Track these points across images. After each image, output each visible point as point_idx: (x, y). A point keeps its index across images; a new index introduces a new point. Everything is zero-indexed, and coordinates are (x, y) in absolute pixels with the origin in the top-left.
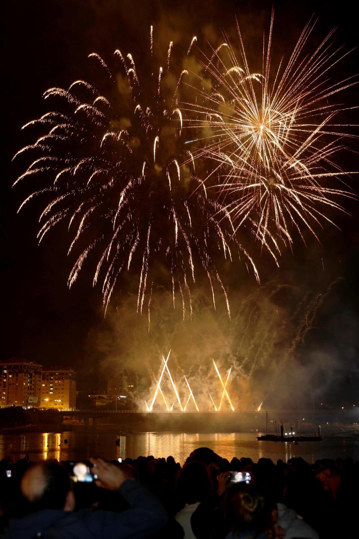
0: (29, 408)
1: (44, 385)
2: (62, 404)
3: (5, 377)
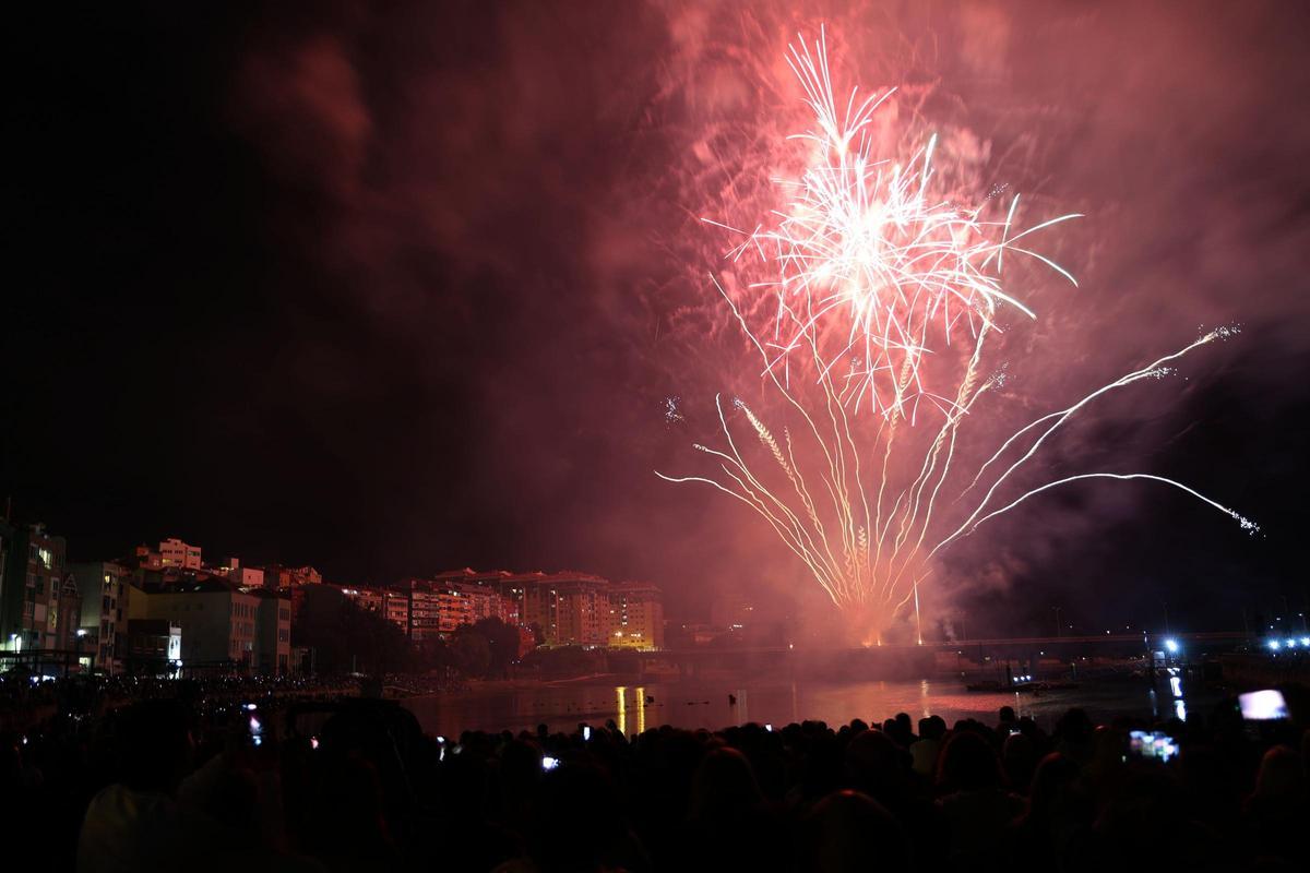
0: (592, 648)
1: (612, 612)
2: (643, 641)
3: (554, 601)
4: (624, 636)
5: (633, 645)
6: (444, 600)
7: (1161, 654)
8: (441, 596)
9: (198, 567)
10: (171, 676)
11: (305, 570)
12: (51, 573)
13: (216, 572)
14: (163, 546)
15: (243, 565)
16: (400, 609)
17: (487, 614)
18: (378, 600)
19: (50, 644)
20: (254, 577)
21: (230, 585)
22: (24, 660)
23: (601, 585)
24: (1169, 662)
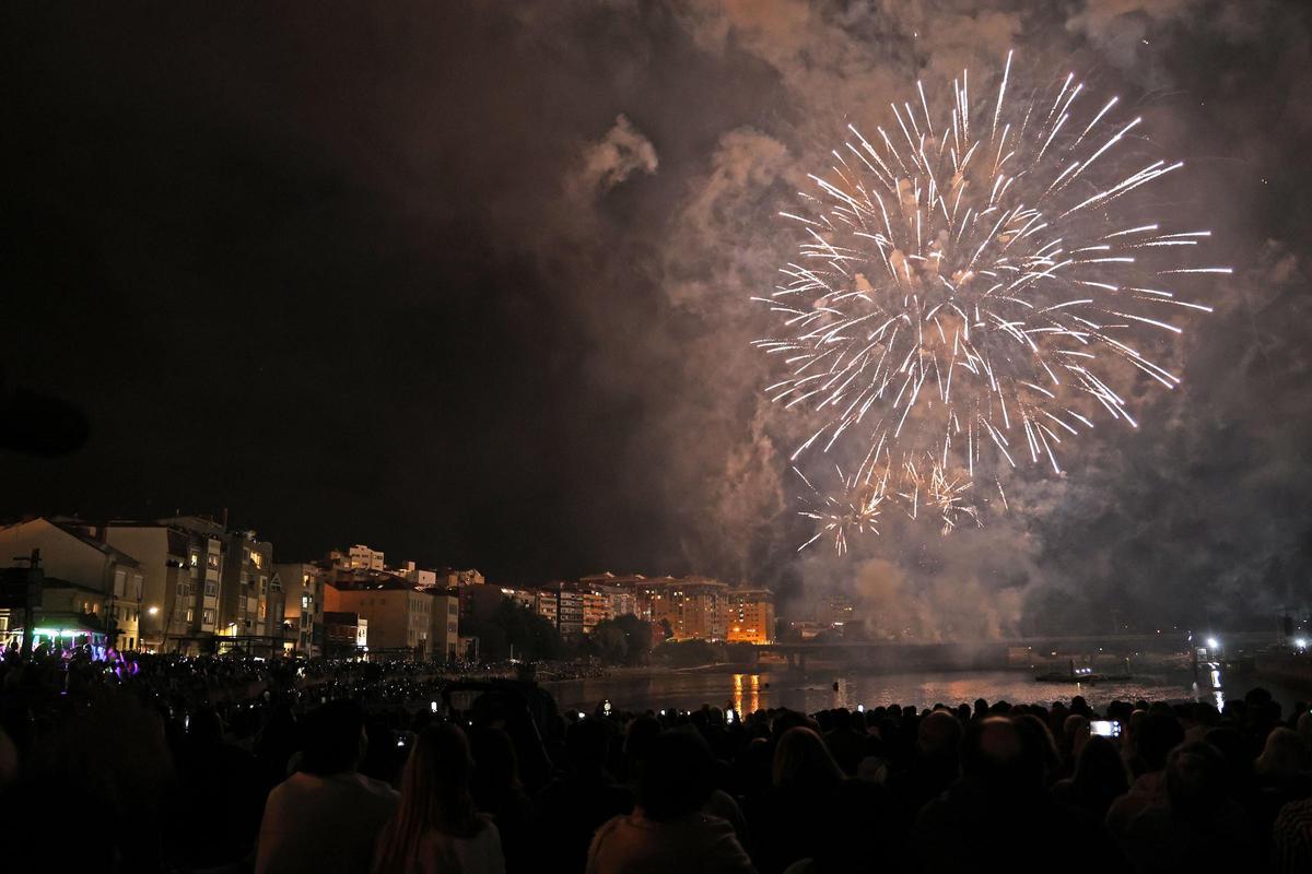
0: (714, 641)
1: (731, 611)
2: (757, 636)
3: (681, 601)
4: (741, 631)
5: (748, 639)
6: (587, 599)
7: (1203, 651)
8: (585, 596)
9: (381, 569)
10: (359, 660)
11: (470, 572)
12: (260, 572)
13: (396, 574)
14: (352, 551)
15: (418, 568)
16: (549, 606)
17: (624, 611)
18: (531, 598)
19: (260, 631)
20: (428, 578)
21: (408, 585)
22: (239, 644)
23: (722, 587)
24: (1210, 657)
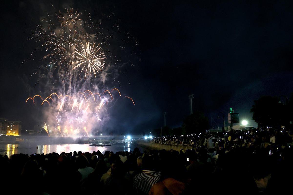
0: (2, 135)
1: (8, 127)
2: (16, 134)
4: (11, 132)
5: (13, 135)
